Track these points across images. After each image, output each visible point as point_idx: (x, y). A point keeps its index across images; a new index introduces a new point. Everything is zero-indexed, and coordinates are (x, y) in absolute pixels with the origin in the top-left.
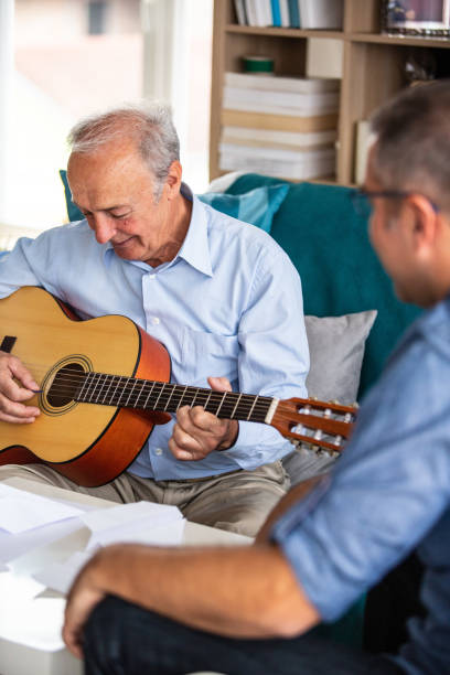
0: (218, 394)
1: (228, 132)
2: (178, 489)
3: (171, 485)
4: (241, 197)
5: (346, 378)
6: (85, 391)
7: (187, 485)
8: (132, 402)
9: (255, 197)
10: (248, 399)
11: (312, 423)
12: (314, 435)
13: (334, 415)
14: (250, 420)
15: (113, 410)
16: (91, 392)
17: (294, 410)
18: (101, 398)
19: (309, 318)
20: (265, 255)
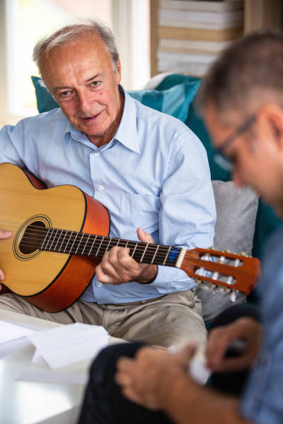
0: (142, 244)
1: (163, 43)
2: (114, 310)
3: (109, 307)
4: (165, 92)
5: (244, 227)
6: (46, 242)
7: (121, 308)
8: (80, 251)
9: (176, 91)
10: (164, 249)
11: (210, 267)
12: (212, 275)
13: (227, 261)
14: (165, 265)
15: (66, 256)
16: (50, 243)
17: (197, 257)
18: (58, 248)
19: (216, 182)
20: (178, 136)
